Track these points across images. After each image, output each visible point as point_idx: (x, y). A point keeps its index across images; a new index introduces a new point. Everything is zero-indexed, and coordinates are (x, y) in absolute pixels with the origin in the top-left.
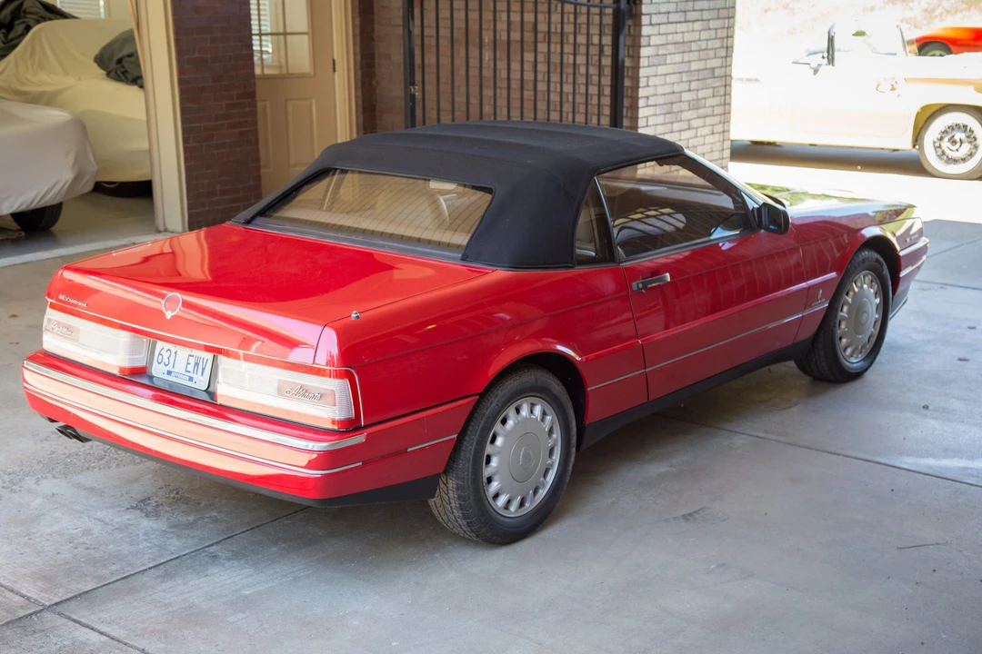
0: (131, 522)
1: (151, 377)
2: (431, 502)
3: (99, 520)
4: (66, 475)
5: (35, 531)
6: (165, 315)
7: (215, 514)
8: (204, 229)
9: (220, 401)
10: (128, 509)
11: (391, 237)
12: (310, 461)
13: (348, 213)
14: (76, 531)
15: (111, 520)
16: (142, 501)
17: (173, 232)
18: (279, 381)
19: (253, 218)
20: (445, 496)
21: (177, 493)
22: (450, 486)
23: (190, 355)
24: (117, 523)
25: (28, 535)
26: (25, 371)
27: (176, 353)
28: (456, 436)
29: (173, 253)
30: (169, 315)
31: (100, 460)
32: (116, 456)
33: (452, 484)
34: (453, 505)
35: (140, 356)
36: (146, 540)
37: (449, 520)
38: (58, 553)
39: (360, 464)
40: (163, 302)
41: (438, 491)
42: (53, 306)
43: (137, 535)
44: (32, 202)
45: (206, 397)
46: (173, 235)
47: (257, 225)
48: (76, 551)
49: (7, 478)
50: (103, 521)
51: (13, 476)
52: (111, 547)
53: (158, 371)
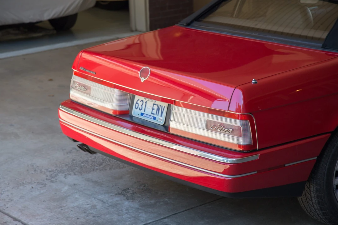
0: (118, 202)
1: (132, 117)
2: (299, 199)
3: (100, 200)
4: (81, 173)
5: (64, 205)
6: (140, 79)
7: (166, 200)
8: (158, 30)
9: (171, 132)
10: (116, 194)
11: (275, 33)
12: (225, 170)
13: (248, 19)
14: (87, 206)
15: (107, 201)
16: (124, 190)
17: (140, 31)
18: (208, 121)
19: (192, 22)
20: (308, 195)
21: (145, 186)
22: (312, 189)
23: (154, 104)
24: (111, 202)
25: (61, 207)
26: (60, 111)
27: (146, 102)
28: (316, 158)
29: (140, 43)
30: (143, 80)
31: (100, 165)
32: (109, 163)
33: (313, 188)
34: (314, 201)
35: (125, 104)
36: (127, 213)
37: (311, 211)
38: (78, 219)
39: (256, 172)
40: (139, 72)
41: (304, 192)
42: (76, 74)
43: (122, 210)
44: (61, 13)
45: (163, 129)
46: (140, 33)
47: (193, 26)
48: (88, 218)
49: (48, 174)
50: (102, 201)
51: (52, 173)
52: (107, 216)
53: (136, 113)
